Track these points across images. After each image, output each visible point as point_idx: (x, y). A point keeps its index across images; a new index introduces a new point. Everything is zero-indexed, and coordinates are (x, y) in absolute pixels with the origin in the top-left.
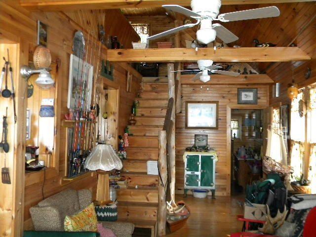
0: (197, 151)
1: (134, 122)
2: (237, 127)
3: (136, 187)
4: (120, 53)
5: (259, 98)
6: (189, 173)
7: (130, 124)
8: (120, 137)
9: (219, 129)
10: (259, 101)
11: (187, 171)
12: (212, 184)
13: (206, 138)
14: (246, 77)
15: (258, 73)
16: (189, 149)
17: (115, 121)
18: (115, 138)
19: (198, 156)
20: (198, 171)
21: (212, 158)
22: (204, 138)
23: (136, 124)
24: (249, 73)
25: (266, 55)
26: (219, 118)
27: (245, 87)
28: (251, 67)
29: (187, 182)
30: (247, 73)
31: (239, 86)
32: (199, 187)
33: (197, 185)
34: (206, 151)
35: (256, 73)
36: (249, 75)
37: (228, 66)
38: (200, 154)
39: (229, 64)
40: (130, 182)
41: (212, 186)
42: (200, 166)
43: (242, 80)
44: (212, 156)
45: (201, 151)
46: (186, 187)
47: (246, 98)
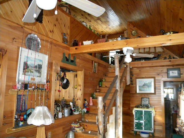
0: (142, 108)
1: (99, 90)
2: (173, 92)
3: (89, 132)
4: (76, 49)
5: (182, 74)
6: (137, 121)
7: (96, 92)
8: (85, 100)
9: (157, 94)
10: (181, 76)
11: (136, 120)
12: (151, 129)
13: (148, 100)
14: (170, 61)
15: (178, 58)
16: (137, 107)
17: (80, 90)
18: (80, 100)
19: (142, 111)
20: (142, 120)
21: (151, 112)
22: (147, 100)
23: (101, 92)
24: (172, 58)
25: (170, 40)
26: (156, 87)
27: (172, 67)
28: (174, 55)
29: (136, 127)
30: (171, 59)
31: (168, 67)
32: (143, 130)
33: (142, 129)
34: (147, 108)
35: (177, 58)
36: (172, 60)
37: (159, 55)
38: (143, 110)
39: (159, 54)
40: (87, 128)
41: (151, 130)
42: (143, 117)
43: (168, 63)
44: (151, 111)
45: (144, 108)
46: (135, 130)
47: (173, 74)
